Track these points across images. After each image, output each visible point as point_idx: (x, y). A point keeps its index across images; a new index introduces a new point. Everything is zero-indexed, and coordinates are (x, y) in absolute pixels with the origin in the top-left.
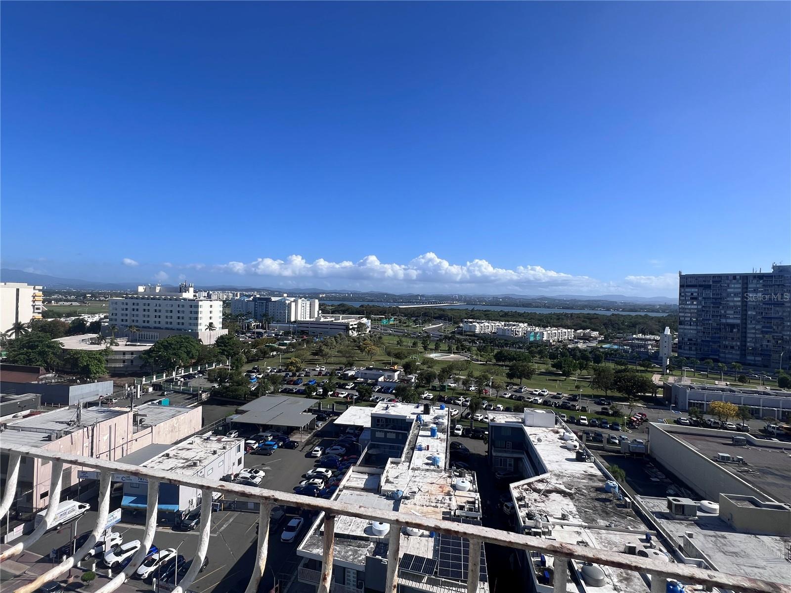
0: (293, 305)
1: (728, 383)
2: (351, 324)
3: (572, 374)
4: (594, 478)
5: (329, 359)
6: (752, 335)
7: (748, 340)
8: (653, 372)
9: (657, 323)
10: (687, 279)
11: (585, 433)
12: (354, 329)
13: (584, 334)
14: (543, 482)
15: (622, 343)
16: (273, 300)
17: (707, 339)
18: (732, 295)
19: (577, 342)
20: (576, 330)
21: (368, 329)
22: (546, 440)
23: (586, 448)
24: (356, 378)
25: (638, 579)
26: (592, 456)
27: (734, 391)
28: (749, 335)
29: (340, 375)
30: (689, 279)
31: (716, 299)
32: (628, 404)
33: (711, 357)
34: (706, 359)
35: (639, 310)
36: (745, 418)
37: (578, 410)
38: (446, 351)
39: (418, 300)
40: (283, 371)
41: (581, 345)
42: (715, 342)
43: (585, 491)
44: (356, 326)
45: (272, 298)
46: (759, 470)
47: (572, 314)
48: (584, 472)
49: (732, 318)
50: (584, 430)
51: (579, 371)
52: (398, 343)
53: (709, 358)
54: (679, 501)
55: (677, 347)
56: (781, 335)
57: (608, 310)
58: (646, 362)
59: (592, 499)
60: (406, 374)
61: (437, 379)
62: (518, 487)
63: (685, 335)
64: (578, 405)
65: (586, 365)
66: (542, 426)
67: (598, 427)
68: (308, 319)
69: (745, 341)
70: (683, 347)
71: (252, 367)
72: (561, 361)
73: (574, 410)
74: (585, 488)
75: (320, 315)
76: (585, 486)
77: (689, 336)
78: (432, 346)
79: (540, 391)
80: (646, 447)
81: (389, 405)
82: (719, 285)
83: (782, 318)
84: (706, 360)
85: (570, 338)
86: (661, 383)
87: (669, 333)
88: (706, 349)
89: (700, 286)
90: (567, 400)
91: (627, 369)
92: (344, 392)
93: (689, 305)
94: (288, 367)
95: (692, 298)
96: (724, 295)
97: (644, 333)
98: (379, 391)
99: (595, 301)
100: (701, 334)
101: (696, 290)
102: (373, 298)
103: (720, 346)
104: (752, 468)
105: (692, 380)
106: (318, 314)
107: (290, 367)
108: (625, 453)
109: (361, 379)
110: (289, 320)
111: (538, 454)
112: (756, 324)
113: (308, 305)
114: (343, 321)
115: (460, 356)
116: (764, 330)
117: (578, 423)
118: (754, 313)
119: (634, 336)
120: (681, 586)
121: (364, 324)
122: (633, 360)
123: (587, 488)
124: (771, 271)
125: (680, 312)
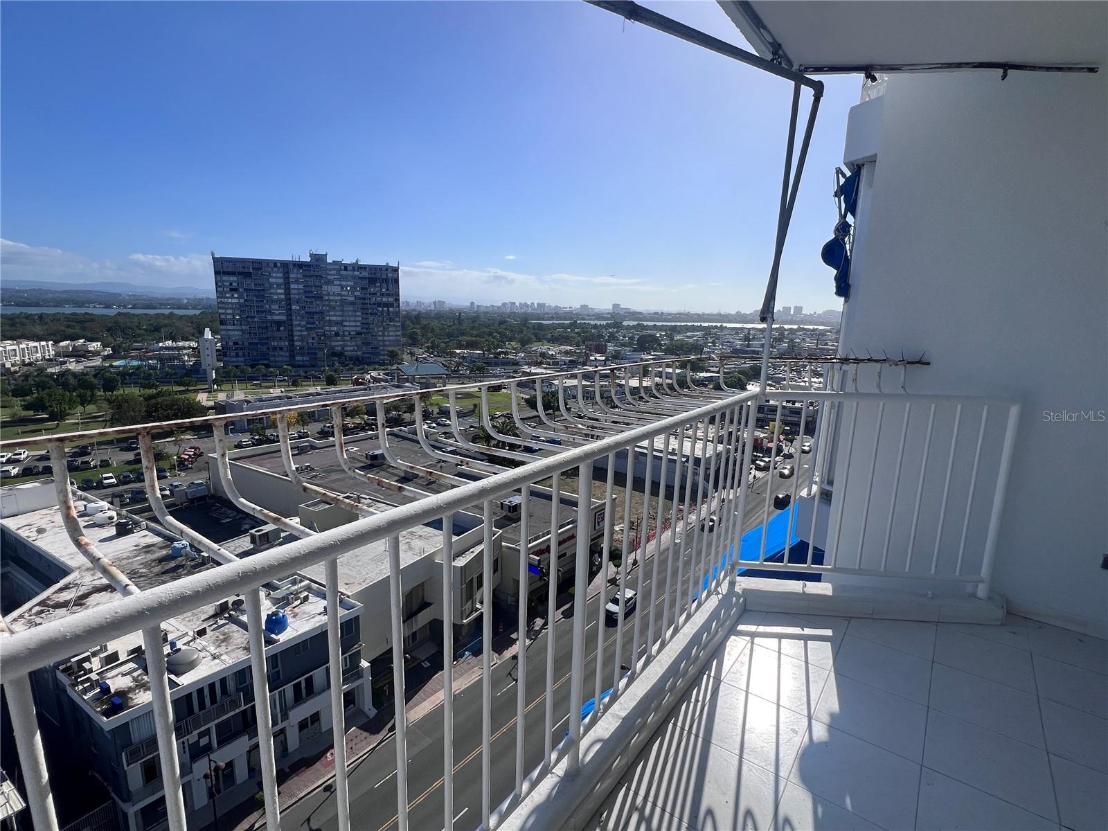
1: (283, 390)
3: (68, 414)
4: (152, 548)
6: (299, 333)
7: (296, 338)
8: (197, 391)
9: (190, 324)
10: (222, 263)
11: (116, 497)
13: (74, 347)
14: (69, 588)
15: (144, 356)
17: (255, 341)
18: (275, 286)
19: (65, 363)
20: (56, 342)
22: (54, 527)
23: (130, 515)
25: (238, 631)
26: (142, 521)
27: (291, 398)
28: (295, 333)
30: (225, 264)
31: (259, 291)
32: (174, 439)
33: (261, 362)
34: (257, 365)
35: (158, 306)
36: (304, 423)
37: (95, 467)
41: (73, 366)
42: (263, 345)
43: (144, 570)
46: (324, 472)
47: (41, 316)
48: (135, 546)
49: (277, 315)
50: (113, 494)
51: (80, 409)
53: (260, 364)
54: (262, 530)
55: (222, 354)
56: (323, 331)
57: (108, 306)
58: (186, 378)
59: (157, 575)
62: (21, 616)
63: (229, 338)
64: (93, 460)
65: (93, 396)
66: (39, 507)
67: (134, 482)
69: (293, 340)
70: (228, 353)
72: (43, 398)
73: (89, 469)
74: (142, 566)
76: (141, 564)
77: (234, 338)
79: (10, 454)
80: (208, 486)
82: (260, 273)
83: (321, 313)
84: (257, 367)
85: (47, 357)
86: (211, 403)
87: (210, 337)
88: (255, 353)
89: (240, 273)
90: (70, 456)
91: (161, 392)
93: (229, 298)
95: (232, 290)
96: (267, 285)
97: (174, 340)
99: (82, 292)
100: (247, 336)
101: (235, 279)
103: (268, 348)
104: (318, 471)
105: (245, 393)
108: (182, 504)
111: (45, 552)
112: (301, 321)
116: (308, 326)
117: (100, 486)
118: (298, 308)
119: (161, 344)
120: (282, 611)
122: (167, 378)
123: (145, 565)
124: (308, 259)
125: (219, 308)
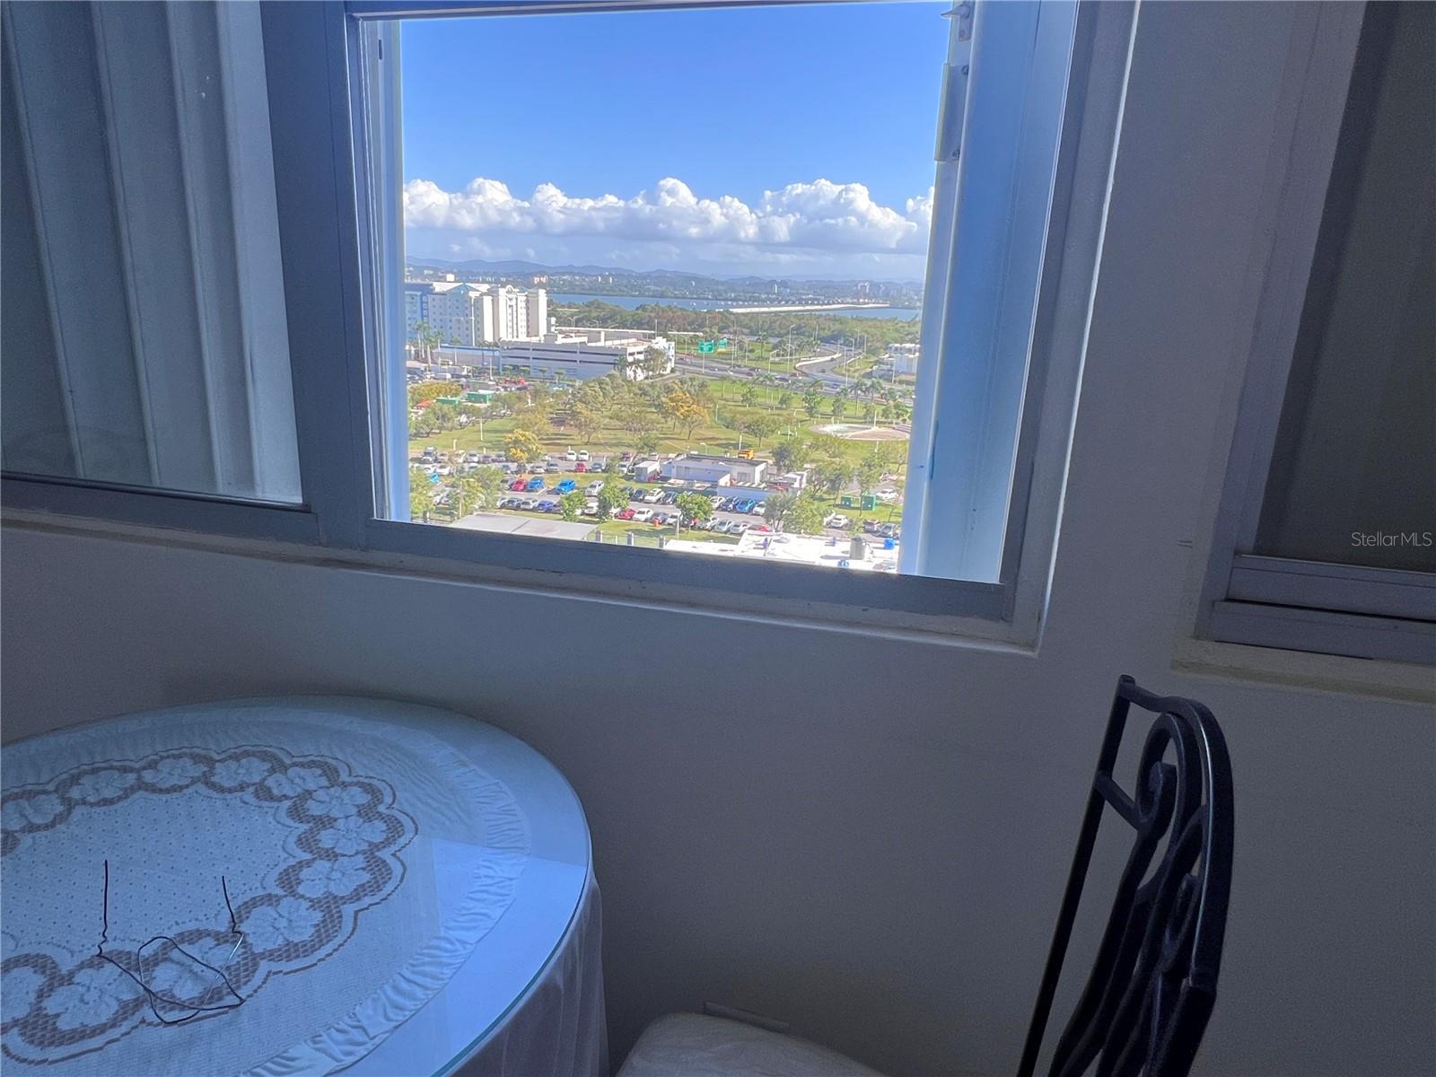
0: (487, 301)
2: (630, 350)
5: (594, 435)
12: (636, 362)
16: (437, 290)
21: (669, 365)
24: (665, 479)
29: (625, 470)
38: (859, 418)
39: (774, 294)
40: (494, 461)
44: (641, 357)
45: (435, 284)
52: (745, 399)
60: (779, 469)
61: (856, 482)
68: (523, 338)
71: (422, 451)
75: (553, 329)
78: (826, 408)
81: (769, 538)
92: (646, 510)
94: (508, 450)
98: (722, 508)
102: (664, 289)
106: (549, 325)
107: (514, 451)
109: (678, 481)
110: (480, 339)
113: (522, 304)
114: (609, 343)
115: (891, 430)
121: (659, 353)
